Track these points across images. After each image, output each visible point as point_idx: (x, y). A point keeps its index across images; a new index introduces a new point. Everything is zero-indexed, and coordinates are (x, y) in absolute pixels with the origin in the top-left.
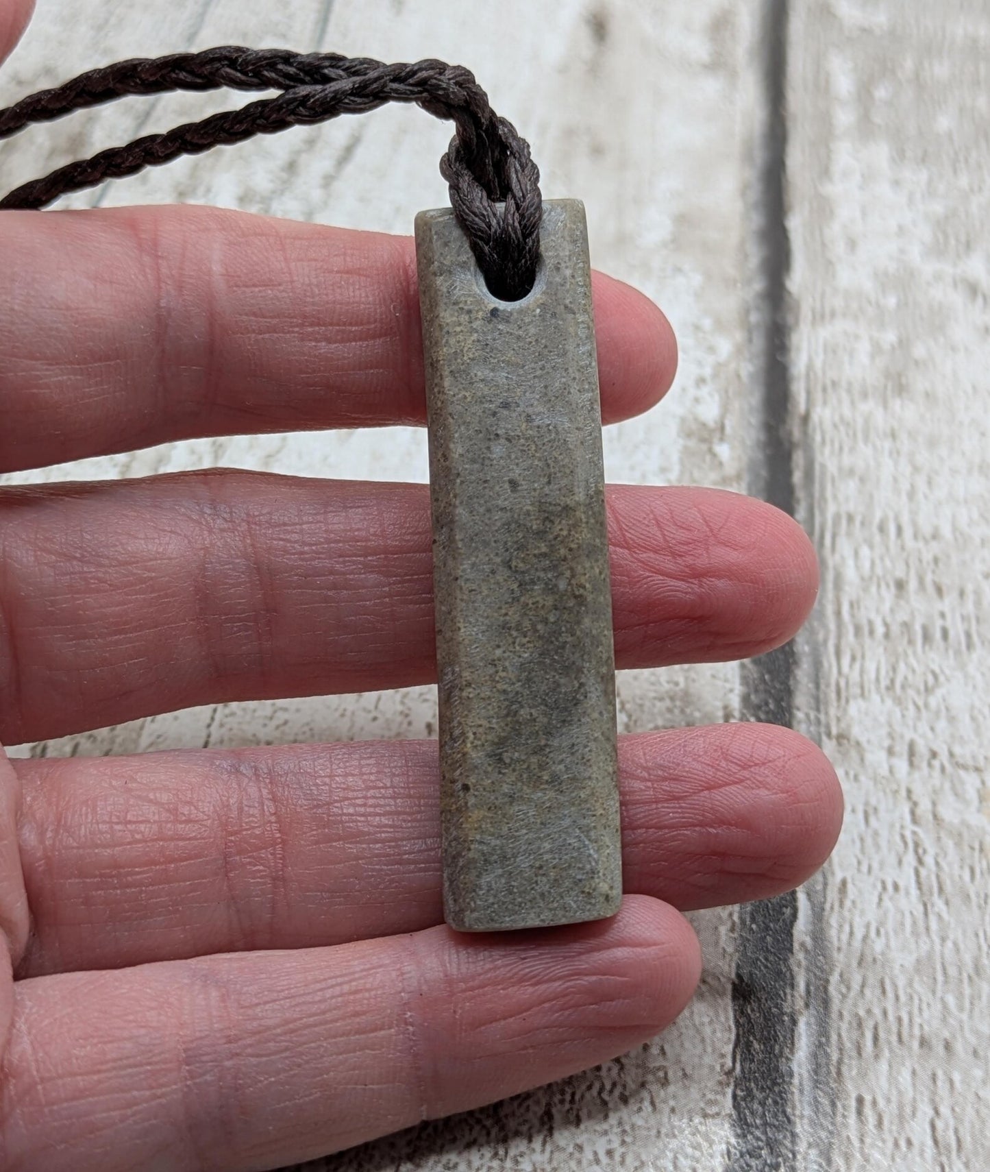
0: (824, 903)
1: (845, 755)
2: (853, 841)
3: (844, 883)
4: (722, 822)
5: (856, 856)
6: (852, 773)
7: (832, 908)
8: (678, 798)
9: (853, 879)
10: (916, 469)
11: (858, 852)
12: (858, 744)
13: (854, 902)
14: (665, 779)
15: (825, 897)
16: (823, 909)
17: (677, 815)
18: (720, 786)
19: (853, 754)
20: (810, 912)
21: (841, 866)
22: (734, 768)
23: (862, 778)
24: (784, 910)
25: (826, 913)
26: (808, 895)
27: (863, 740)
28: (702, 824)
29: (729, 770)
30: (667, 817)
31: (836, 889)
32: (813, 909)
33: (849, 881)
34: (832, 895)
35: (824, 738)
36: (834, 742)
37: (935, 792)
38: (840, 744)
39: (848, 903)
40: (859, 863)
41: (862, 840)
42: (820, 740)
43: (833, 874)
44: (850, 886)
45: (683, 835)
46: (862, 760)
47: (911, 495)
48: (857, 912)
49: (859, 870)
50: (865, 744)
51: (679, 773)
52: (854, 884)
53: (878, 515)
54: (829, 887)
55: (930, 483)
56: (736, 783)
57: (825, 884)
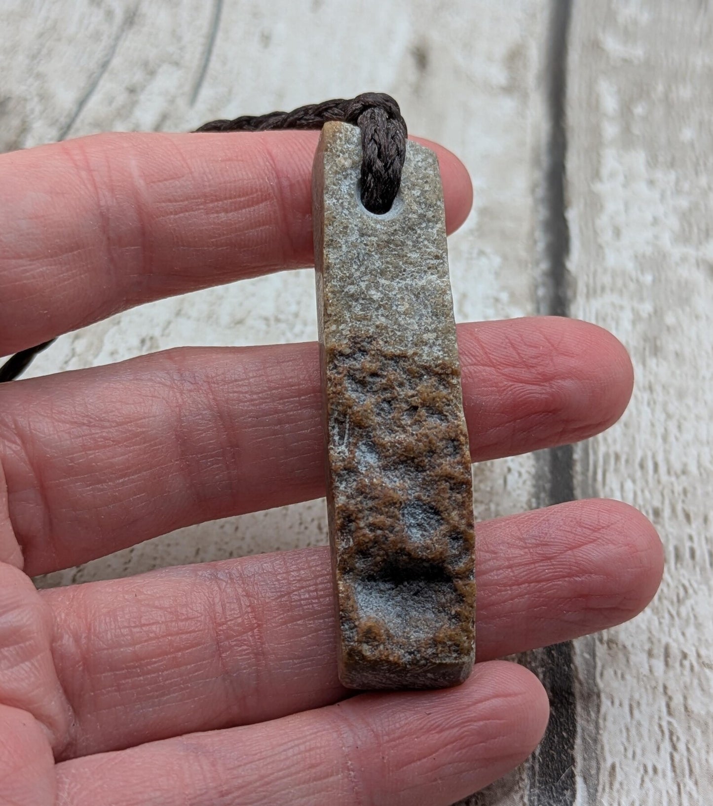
0: (598, 785)
1: (613, 657)
2: (621, 731)
3: (613, 767)
4: (584, 572)
5: (623, 744)
6: (619, 673)
7: (604, 789)
8: (549, 559)
9: (621, 764)
10: (669, 416)
11: (624, 740)
12: (624, 647)
13: (621, 784)
14: (537, 545)
15: (598, 780)
16: (596, 791)
17: (551, 571)
18: (580, 546)
19: (621, 655)
20: (586, 794)
21: (610, 752)
22: (588, 532)
23: (628, 677)
24: (565, 792)
25: (599, 794)
26: (585, 780)
27: (628, 644)
28: (570, 575)
29: (584, 533)
30: (544, 573)
31: (607, 773)
32: (588, 791)
33: (618, 765)
34: (604, 777)
35: (598, 643)
36: (606, 645)
37: (686, 687)
38: (609, 648)
39: (616, 786)
40: (626, 749)
41: (628, 730)
42: (594, 645)
43: (605, 760)
44: (618, 769)
45: (556, 585)
46: (628, 661)
47: (665, 438)
48: (624, 793)
49: (625, 756)
50: (629, 648)
51: (548, 540)
52: (621, 768)
53: (639, 454)
54: (602, 771)
55: (679, 427)
56: (591, 542)
57: (598, 769)
